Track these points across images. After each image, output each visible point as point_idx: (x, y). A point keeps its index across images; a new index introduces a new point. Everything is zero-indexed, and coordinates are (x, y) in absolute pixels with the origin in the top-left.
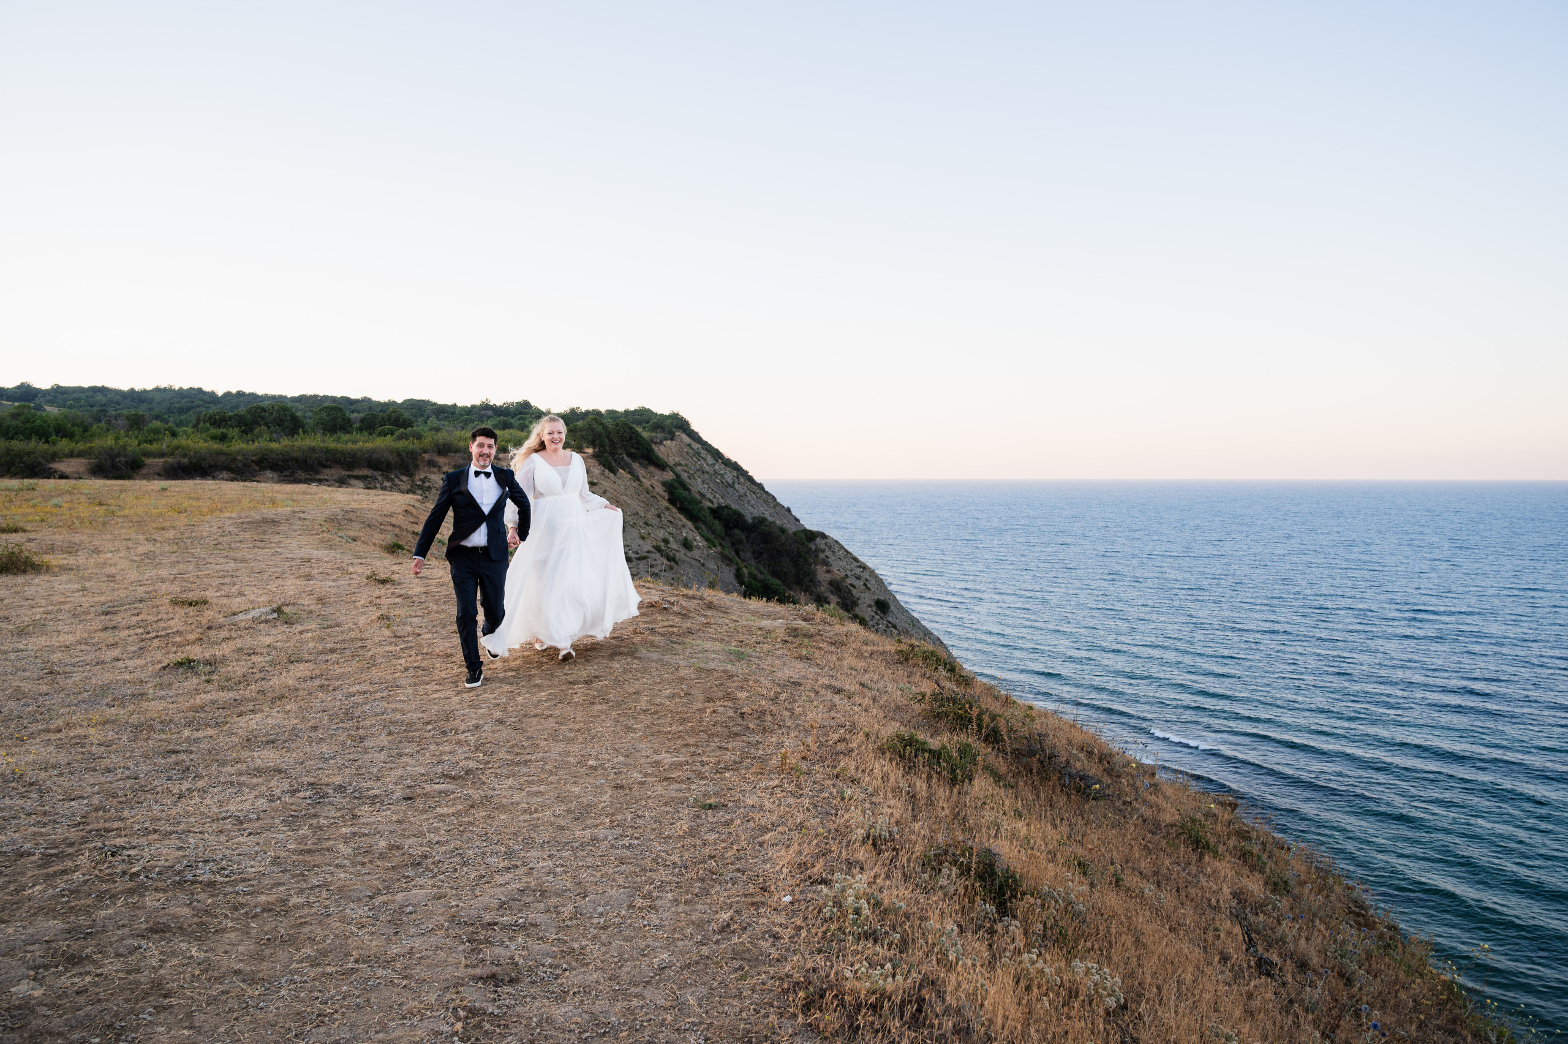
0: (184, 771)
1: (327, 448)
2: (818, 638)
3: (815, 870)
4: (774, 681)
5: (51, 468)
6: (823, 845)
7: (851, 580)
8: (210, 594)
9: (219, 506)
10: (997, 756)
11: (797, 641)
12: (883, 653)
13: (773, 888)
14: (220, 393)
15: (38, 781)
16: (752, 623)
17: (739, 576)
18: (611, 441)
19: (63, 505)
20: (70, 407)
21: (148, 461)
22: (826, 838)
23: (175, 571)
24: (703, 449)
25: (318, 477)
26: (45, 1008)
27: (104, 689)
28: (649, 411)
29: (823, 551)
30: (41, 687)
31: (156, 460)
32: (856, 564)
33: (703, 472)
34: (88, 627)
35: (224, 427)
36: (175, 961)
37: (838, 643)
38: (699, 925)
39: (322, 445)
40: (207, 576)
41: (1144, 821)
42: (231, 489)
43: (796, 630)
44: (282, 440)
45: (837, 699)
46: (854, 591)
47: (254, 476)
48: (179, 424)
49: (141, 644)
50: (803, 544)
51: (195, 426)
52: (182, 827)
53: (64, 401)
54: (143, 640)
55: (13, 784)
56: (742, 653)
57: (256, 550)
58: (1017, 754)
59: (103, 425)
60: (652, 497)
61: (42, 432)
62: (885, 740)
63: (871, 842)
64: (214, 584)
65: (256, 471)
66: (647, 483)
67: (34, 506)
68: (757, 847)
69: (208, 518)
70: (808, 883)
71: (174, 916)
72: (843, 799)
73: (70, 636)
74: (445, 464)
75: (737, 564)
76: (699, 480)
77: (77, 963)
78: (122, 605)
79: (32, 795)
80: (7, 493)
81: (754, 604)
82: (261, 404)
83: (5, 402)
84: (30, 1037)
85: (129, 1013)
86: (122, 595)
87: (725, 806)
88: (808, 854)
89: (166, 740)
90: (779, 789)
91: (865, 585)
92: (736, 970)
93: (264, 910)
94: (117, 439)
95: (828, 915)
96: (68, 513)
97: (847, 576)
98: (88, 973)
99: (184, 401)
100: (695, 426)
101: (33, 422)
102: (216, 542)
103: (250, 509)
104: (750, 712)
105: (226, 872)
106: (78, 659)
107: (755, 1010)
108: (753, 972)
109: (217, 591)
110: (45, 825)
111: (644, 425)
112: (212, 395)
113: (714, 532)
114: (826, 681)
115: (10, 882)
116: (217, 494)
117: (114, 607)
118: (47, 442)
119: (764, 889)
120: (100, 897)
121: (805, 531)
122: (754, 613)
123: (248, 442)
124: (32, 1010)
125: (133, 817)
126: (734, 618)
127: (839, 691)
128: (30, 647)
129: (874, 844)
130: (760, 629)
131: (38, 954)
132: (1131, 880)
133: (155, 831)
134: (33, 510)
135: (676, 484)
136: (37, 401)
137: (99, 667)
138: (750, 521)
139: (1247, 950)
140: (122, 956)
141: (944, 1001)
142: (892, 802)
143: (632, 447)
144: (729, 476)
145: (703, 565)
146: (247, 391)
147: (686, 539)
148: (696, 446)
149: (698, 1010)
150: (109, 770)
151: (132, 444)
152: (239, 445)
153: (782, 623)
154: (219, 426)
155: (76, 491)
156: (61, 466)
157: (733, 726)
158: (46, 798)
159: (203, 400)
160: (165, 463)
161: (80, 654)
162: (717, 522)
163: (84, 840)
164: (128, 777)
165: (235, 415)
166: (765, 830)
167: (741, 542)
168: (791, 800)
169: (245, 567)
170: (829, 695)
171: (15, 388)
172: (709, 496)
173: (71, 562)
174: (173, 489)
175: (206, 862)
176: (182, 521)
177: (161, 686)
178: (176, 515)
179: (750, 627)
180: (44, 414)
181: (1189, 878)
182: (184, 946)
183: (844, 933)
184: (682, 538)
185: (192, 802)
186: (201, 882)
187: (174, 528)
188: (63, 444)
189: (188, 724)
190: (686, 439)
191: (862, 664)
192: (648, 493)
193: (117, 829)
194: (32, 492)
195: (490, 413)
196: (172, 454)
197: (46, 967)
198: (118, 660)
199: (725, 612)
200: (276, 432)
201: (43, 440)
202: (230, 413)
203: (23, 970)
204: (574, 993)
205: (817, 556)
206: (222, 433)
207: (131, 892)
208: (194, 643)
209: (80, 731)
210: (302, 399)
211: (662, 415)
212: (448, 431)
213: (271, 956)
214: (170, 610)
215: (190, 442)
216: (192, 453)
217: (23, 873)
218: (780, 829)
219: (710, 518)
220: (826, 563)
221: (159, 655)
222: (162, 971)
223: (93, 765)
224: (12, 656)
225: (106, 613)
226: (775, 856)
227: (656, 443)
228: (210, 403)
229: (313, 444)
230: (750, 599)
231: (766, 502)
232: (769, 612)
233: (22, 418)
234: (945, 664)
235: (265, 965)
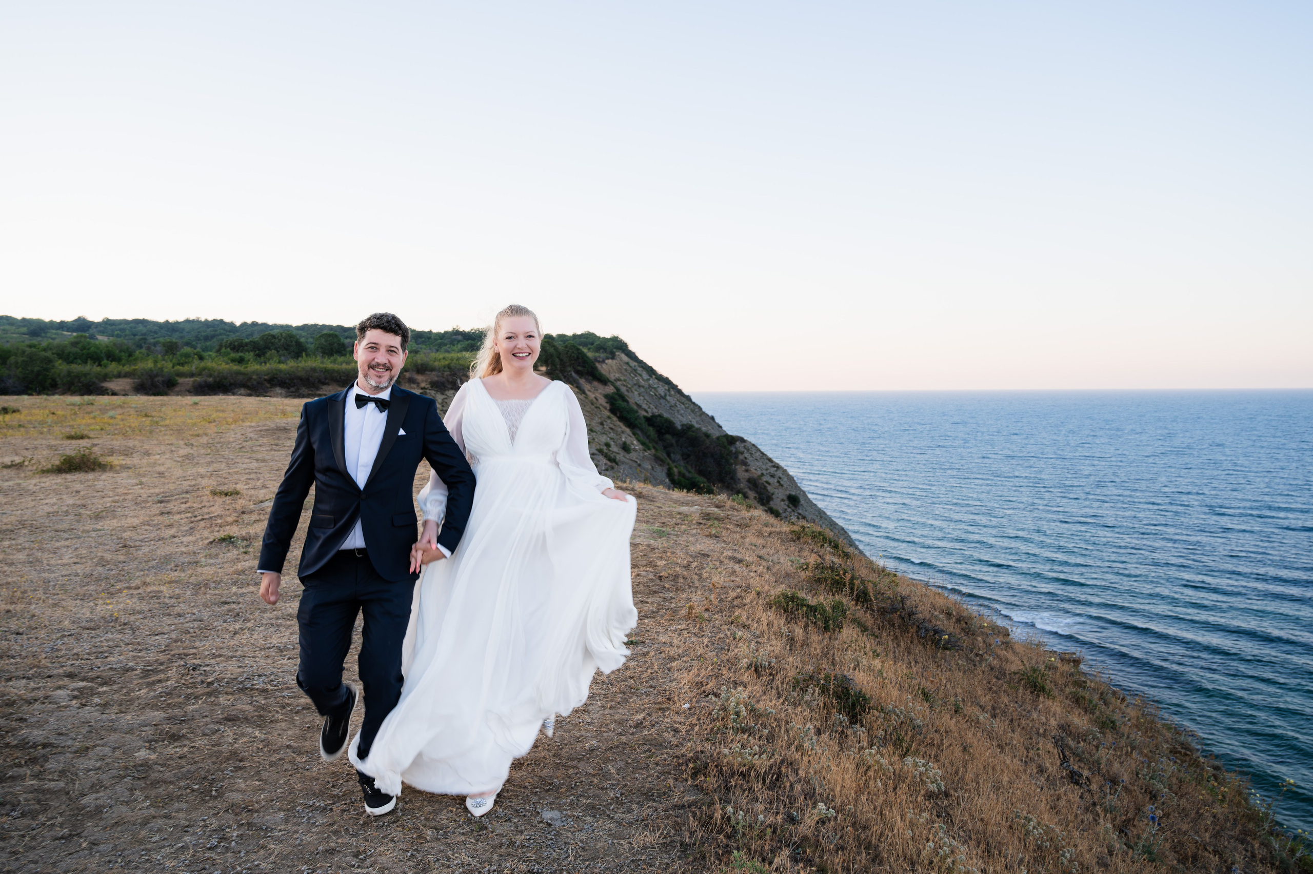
0: (235, 616)
1: (325, 368)
2: (726, 521)
3: (709, 686)
4: (687, 553)
5: (103, 387)
6: (716, 670)
7: (766, 478)
8: (239, 487)
9: (241, 417)
10: (866, 612)
11: (710, 523)
12: (779, 533)
13: (676, 698)
14: (238, 324)
15: (129, 622)
16: (673, 509)
17: (670, 475)
18: (561, 360)
19: (117, 416)
20: (118, 336)
21: (181, 380)
22: (719, 665)
23: (210, 469)
24: (639, 366)
25: (319, 392)
26: (159, 767)
27: (167, 559)
28: (593, 335)
29: (742, 453)
30: (119, 557)
31: (187, 379)
32: (770, 464)
33: (639, 386)
34: (148, 513)
35: (242, 352)
36: (245, 739)
37: (743, 525)
38: (620, 723)
39: (321, 366)
40: (237, 473)
41: (992, 669)
42: (250, 402)
43: (709, 514)
44: (289, 362)
45: (737, 567)
46: (769, 488)
47: (266, 392)
48: (205, 349)
49: (191, 525)
50: (725, 447)
51: (218, 351)
52: (239, 653)
53: (113, 331)
54: (192, 522)
55: (112, 624)
56: (663, 532)
57: (273, 452)
58: (883, 612)
59: (144, 350)
60: (596, 407)
61: (96, 357)
62: (773, 597)
63: (753, 669)
64: (242, 479)
65: (267, 388)
66: (591, 396)
67: (94, 418)
68: (666, 671)
69: (233, 426)
70: (703, 696)
71: (241, 711)
72: (735, 639)
73: (135, 519)
74: (423, 381)
75: (668, 464)
76: (636, 393)
77: (177, 740)
78: (172, 496)
79: (127, 631)
80: (72, 407)
81: (677, 494)
82: (272, 333)
83: (66, 333)
84: (151, 784)
85: (217, 771)
86: (171, 488)
87: (643, 642)
88: (704, 676)
89: (219, 595)
90: (686, 632)
91: (778, 482)
92: (645, 752)
93: (303, 709)
94: (155, 362)
95: (715, 716)
96: (121, 423)
97: (762, 474)
98: (185, 746)
99: (209, 330)
100: (632, 347)
101: (89, 349)
102: (240, 446)
103: (266, 419)
104: (667, 575)
105: (275, 683)
106: (144, 536)
107: (657, 776)
108: (658, 752)
109: (245, 485)
110: (140, 651)
111: (589, 346)
112: (232, 325)
113: (648, 437)
114: (730, 553)
115: (122, 687)
116: (238, 407)
117: (166, 497)
118: (100, 365)
119: (669, 699)
120: (187, 697)
121: (727, 436)
122: (676, 502)
123: (261, 364)
124: (150, 767)
125: (203, 646)
126: (659, 505)
127: (740, 561)
128: (106, 528)
129: (756, 670)
130: (679, 513)
131: (150, 733)
132: (970, 710)
133: (220, 656)
134: (93, 421)
135: (617, 397)
136: (91, 331)
137: (161, 542)
138: (679, 427)
139: (1061, 765)
140: (207, 735)
141: (797, 774)
142: (774, 642)
143: (579, 366)
144: (662, 389)
145: (639, 465)
146: (260, 321)
147: (625, 443)
148: (633, 364)
149: (617, 776)
150: (180, 615)
151: (167, 366)
152: (254, 367)
153: (697, 509)
154: (237, 351)
155: (126, 406)
156: (111, 385)
157: (653, 586)
158: (137, 633)
159: (224, 329)
160: (194, 382)
161: (145, 532)
162: (651, 429)
163: (170, 661)
164: (195, 620)
165: (251, 341)
166: (672, 659)
167: (672, 445)
168: (693, 639)
169: (266, 466)
170: (732, 564)
171: (74, 321)
172: (644, 406)
173: (129, 462)
174: (203, 403)
175: (260, 676)
176: (212, 429)
177: (210, 556)
178: (207, 425)
179: (671, 512)
180: (97, 342)
181: (1024, 713)
182: (250, 730)
183: (727, 728)
184: (621, 442)
185: (245, 637)
186: (257, 689)
187: (206, 435)
188: (113, 367)
189: (234, 584)
190: (625, 358)
191: (760, 541)
192: (592, 404)
193: (193, 654)
194: (90, 407)
195: (460, 337)
196: (200, 374)
197: (156, 741)
198: (175, 537)
199: (652, 501)
200: (284, 355)
201: (97, 364)
202: (247, 340)
203: (140, 743)
204: (528, 765)
205: (737, 457)
206: (240, 357)
207: (209, 694)
208: (231, 524)
209: (155, 588)
210: (305, 328)
211: (604, 338)
212: (425, 353)
213: (311, 737)
214: (211, 499)
215: (214, 365)
216: (216, 374)
217: (130, 682)
218: (684, 659)
219: (645, 425)
220: (744, 463)
221: (206, 533)
222: (236, 745)
223: (168, 611)
224: (93, 534)
225: (161, 502)
226: (679, 677)
227: (599, 362)
228: (230, 332)
229: (314, 365)
230: (673, 490)
231: (693, 411)
232: (688, 501)
233: (80, 346)
234: (830, 542)
235: (307, 743)
